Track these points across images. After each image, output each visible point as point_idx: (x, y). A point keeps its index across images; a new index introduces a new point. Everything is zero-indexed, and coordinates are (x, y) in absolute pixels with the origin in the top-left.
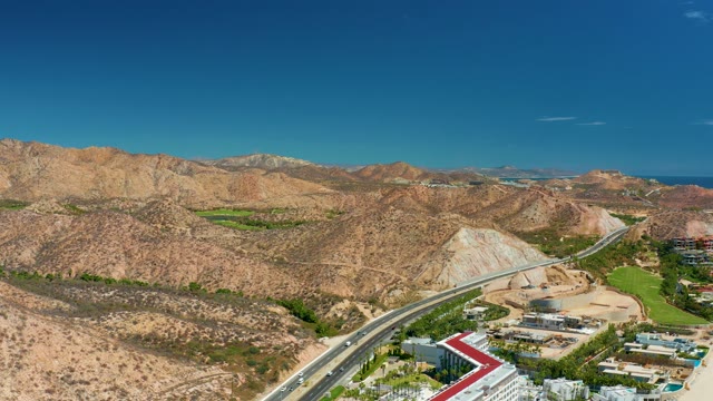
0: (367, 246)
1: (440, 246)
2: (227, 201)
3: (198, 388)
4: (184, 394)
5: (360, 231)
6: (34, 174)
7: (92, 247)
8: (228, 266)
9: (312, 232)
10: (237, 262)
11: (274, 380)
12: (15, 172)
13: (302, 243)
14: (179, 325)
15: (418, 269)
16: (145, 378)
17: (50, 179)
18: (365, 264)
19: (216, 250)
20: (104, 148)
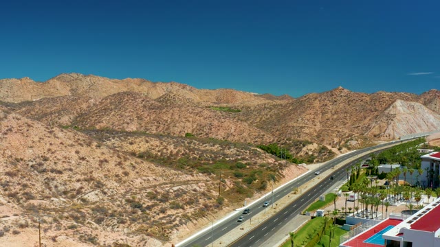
0: (323, 114)
1: (383, 112)
2: (215, 103)
3: (184, 187)
4: (168, 192)
5: (317, 104)
6: (86, 88)
7: (113, 113)
8: (216, 123)
9: (279, 110)
10: (223, 120)
11: (262, 188)
12: (74, 87)
13: (271, 116)
14: (171, 147)
15: (367, 128)
16: (126, 174)
17: (97, 90)
18: (323, 126)
19: (206, 113)
20: (135, 79)
